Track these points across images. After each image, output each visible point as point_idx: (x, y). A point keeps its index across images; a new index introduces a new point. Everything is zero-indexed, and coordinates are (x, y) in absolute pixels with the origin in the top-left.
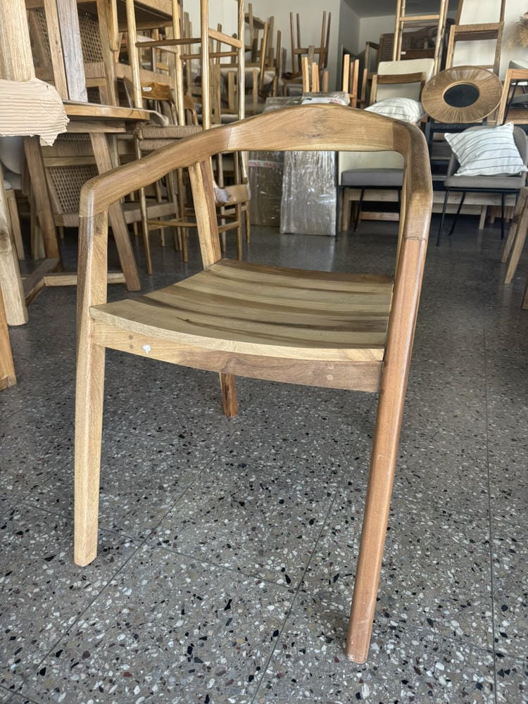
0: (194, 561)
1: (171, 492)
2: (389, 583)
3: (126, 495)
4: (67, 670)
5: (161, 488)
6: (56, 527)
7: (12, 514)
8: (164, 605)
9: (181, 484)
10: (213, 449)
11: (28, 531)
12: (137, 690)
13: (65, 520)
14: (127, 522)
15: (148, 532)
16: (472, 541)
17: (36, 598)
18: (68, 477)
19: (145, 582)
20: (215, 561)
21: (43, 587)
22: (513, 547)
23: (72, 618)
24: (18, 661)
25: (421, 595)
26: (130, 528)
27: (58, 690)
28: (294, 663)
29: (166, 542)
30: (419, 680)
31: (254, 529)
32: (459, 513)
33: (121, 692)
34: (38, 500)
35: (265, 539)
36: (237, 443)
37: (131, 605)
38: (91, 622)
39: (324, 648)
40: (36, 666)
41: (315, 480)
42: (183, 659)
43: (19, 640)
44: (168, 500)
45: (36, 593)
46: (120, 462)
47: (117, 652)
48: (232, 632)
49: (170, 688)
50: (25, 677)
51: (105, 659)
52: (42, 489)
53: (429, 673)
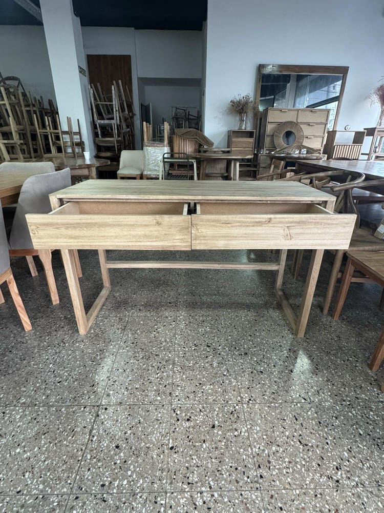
0: (268, 404)
1: (230, 376)
2: (335, 388)
3: (213, 384)
4: (269, 471)
5: (224, 375)
6: (200, 411)
7: (175, 412)
8: (275, 428)
9: (229, 370)
10: (227, 349)
11: (190, 417)
12: (299, 467)
13: (201, 406)
14: (227, 397)
15: (239, 398)
16: (344, 361)
17: (227, 447)
18: (180, 383)
19: (259, 421)
20: (275, 401)
21: (225, 441)
22: (356, 359)
23: (249, 449)
24: (248, 477)
25: (347, 389)
26: (231, 399)
27: (274, 481)
28: (334, 431)
29: (250, 400)
30: (371, 420)
31: (275, 382)
32: (331, 350)
33: (294, 470)
34: (179, 400)
35: (283, 385)
36: (234, 343)
37: (264, 433)
38: (258, 447)
39: (337, 421)
40: (257, 476)
41: (277, 352)
42: (301, 447)
43: (239, 468)
44: (233, 380)
45: (224, 445)
46: (195, 368)
47: (278, 455)
48: (306, 428)
49: (308, 460)
50: (257, 482)
51: (277, 460)
52: (175, 394)
53: (371, 417)
